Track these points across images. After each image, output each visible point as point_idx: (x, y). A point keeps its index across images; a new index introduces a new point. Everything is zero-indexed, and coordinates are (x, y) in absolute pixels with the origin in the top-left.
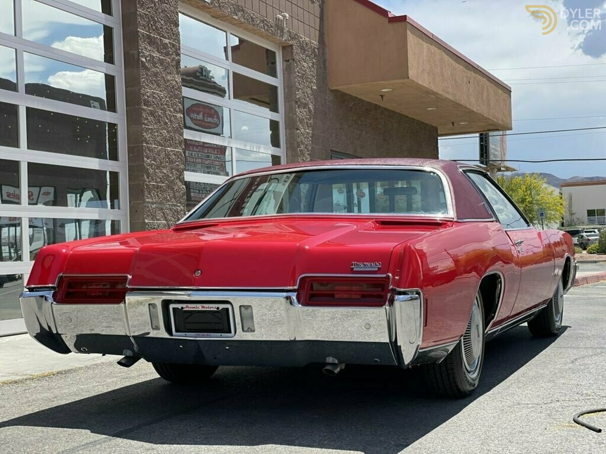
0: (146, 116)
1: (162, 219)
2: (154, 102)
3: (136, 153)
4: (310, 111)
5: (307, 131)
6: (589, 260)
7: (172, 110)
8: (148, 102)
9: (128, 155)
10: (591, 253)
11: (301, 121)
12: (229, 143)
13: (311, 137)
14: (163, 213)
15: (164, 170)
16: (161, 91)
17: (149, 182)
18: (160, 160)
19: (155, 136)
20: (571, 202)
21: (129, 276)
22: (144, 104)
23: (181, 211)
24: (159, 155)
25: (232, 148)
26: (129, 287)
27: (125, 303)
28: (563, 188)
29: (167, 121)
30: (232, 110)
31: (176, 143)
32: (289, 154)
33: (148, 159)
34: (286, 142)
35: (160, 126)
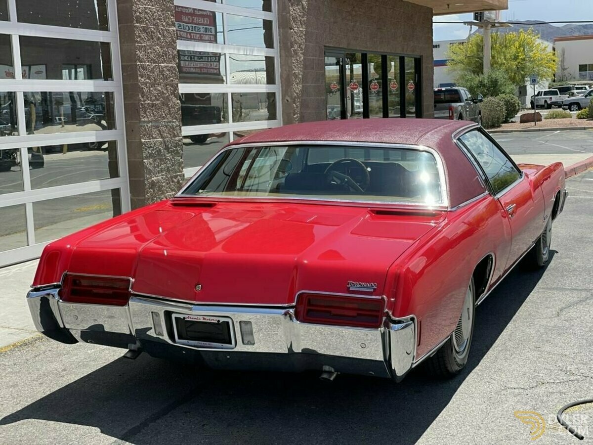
0: (139, 34)
1: (158, 137)
2: (146, 18)
3: (130, 72)
4: (303, 8)
5: (301, 29)
6: (579, 127)
7: (164, 24)
8: (141, 18)
9: (122, 74)
10: (581, 118)
11: (295, 19)
12: (222, 49)
13: (305, 35)
14: (159, 131)
15: (158, 88)
16: (153, 6)
17: (144, 101)
18: (154, 78)
19: (149, 53)
20: (564, 57)
21: (131, 279)
22: (137, 21)
23: (177, 126)
24: (153, 73)
25: (225, 54)
26: (132, 292)
27: (129, 305)
28: (556, 42)
29: (160, 36)
30: (225, 14)
31: (169, 58)
32: (283, 54)
33: (142, 78)
34: (280, 42)
35: (153, 42)
